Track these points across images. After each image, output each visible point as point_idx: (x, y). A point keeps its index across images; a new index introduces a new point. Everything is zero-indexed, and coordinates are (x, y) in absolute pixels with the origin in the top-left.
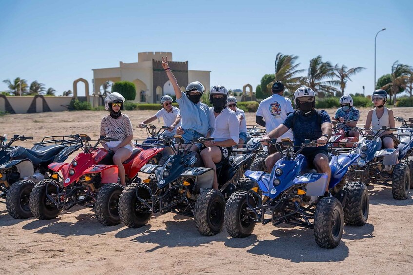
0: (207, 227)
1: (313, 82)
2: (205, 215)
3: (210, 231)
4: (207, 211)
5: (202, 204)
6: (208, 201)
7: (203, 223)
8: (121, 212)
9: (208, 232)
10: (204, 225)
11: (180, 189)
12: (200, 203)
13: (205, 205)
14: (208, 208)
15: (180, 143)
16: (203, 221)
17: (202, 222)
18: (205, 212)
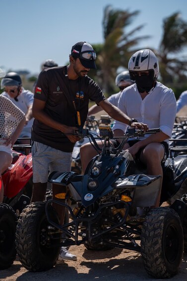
0: (162, 265)
1: (165, 56)
2: (159, 246)
3: (166, 272)
4: (162, 240)
5: (155, 229)
6: (162, 225)
7: (157, 259)
8: (21, 246)
9: (164, 272)
10: (158, 262)
11: (112, 208)
12: (150, 228)
13: (159, 231)
14: (163, 235)
15: (107, 137)
16: (157, 255)
17: (155, 257)
18: (160, 241)
